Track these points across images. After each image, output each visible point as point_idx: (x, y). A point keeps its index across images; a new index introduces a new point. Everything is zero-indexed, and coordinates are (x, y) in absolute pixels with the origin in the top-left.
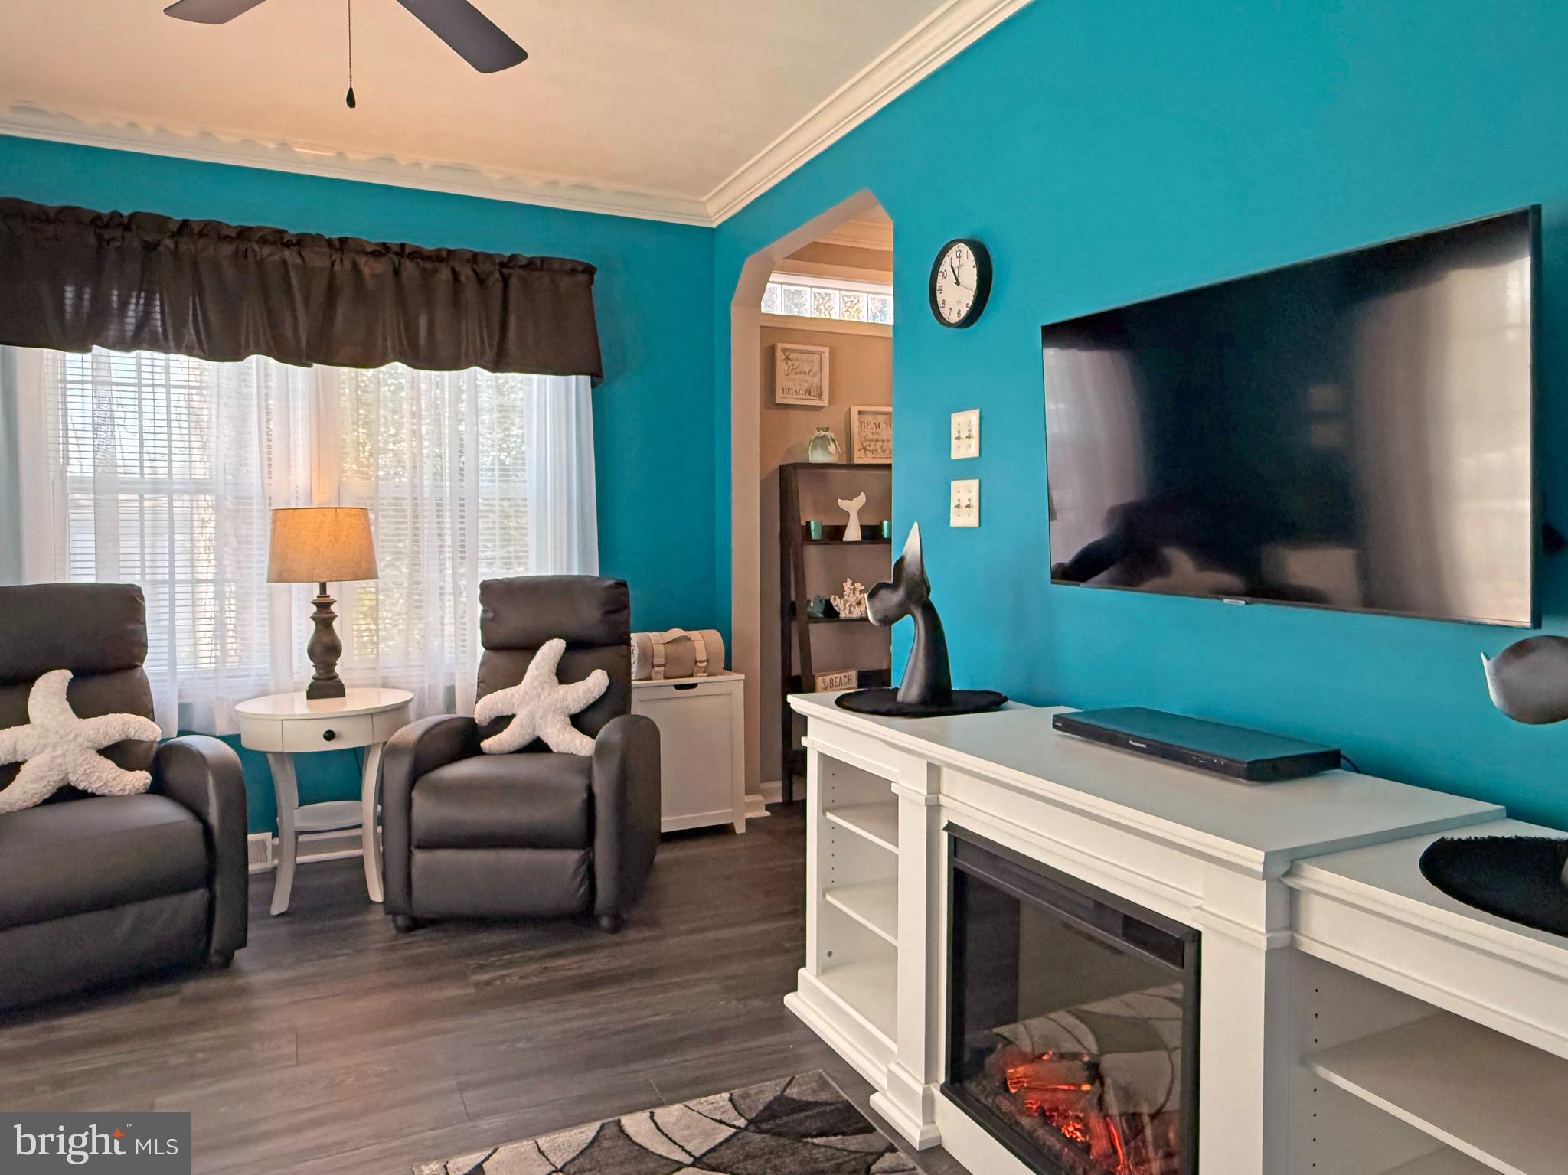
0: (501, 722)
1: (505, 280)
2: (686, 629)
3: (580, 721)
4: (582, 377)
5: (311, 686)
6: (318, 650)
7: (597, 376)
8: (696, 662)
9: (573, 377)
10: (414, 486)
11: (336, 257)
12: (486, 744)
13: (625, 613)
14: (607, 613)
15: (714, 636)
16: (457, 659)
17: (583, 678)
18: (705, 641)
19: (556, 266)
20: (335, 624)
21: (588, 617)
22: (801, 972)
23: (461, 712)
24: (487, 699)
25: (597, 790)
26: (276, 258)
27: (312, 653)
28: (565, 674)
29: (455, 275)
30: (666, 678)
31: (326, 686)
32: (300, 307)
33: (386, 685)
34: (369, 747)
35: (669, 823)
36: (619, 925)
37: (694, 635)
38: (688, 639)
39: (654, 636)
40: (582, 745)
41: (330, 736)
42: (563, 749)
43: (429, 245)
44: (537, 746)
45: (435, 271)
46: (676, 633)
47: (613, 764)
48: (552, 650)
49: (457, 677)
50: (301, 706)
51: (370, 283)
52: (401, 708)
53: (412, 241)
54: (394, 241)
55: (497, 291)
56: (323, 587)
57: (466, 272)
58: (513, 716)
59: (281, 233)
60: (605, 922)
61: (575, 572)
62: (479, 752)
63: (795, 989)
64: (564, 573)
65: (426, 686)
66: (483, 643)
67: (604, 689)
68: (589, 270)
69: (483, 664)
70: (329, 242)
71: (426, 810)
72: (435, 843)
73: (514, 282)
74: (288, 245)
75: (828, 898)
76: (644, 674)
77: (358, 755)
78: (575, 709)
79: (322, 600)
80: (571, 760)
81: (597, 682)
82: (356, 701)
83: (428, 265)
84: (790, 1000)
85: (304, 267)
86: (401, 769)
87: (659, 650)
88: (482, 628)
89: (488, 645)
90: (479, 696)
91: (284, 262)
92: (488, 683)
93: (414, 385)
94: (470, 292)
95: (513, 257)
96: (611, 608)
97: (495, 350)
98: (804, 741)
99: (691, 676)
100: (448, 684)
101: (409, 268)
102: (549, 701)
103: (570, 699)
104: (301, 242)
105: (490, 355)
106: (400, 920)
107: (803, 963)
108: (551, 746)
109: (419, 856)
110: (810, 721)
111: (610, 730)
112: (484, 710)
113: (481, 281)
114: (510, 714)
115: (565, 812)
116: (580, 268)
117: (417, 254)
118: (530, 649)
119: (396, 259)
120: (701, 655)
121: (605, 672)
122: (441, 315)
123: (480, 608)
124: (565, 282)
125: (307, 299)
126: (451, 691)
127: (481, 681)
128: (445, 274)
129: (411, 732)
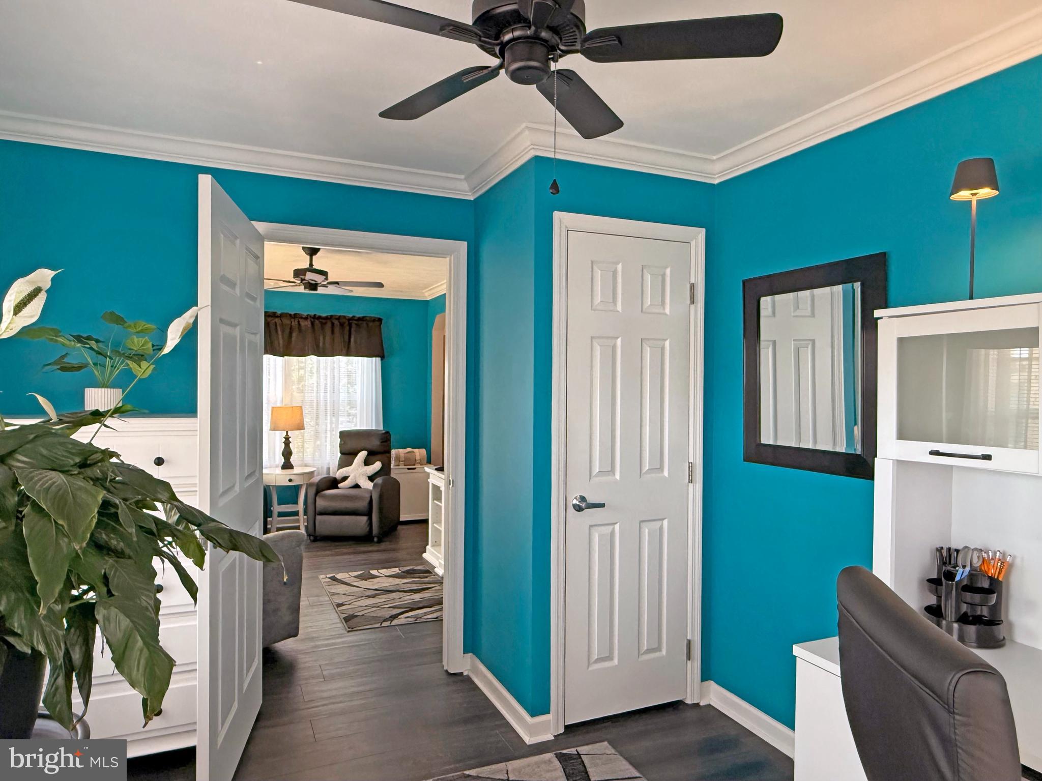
0: (345, 479)
1: (350, 325)
2: (413, 448)
3: (371, 478)
4: (377, 358)
5: (283, 465)
6: (285, 453)
7: (382, 357)
8: (416, 460)
9: (374, 358)
10: (317, 396)
11: (292, 320)
12: (340, 485)
13: (389, 442)
14: (382, 442)
15: (423, 451)
16: (331, 458)
17: (373, 464)
18: (420, 453)
19: (368, 318)
20: (291, 445)
21: (375, 443)
22: (427, 547)
23: (332, 475)
24: (341, 470)
25: (374, 498)
26: (273, 321)
27: (283, 454)
28: (367, 463)
29: (333, 324)
30: (405, 465)
31: (287, 465)
32: (280, 337)
33: (306, 466)
34: (302, 485)
35: (403, 518)
36: (380, 541)
37: (416, 451)
38: (413, 452)
39: (401, 450)
40: (369, 485)
41: (290, 480)
42: (365, 487)
43: (324, 315)
44: (357, 486)
45: (326, 323)
46: (409, 449)
47: (378, 490)
48: (363, 454)
49: (331, 464)
50: (279, 471)
51: (303, 328)
52: (312, 472)
53: (318, 314)
54: (312, 314)
55: (347, 328)
56: (287, 432)
57: (336, 322)
58: (349, 476)
59: (274, 313)
60: (376, 539)
61: (374, 428)
62: (338, 488)
63: (425, 552)
64: (370, 428)
65: (320, 467)
66: (340, 452)
67: (380, 468)
68: (380, 320)
69: (340, 458)
70: (290, 315)
71: (321, 503)
72: (322, 513)
73: (354, 325)
74: (277, 317)
75: (435, 525)
76: (397, 464)
77: (297, 488)
78: (370, 474)
79: (287, 437)
80: (367, 490)
81: (377, 465)
82: (296, 470)
83: (324, 321)
84: (424, 555)
85: (282, 324)
86: (312, 492)
87: (402, 455)
88: (340, 447)
89: (342, 453)
90: (338, 470)
91: (275, 322)
92: (342, 465)
93: (318, 362)
94: (337, 329)
95: (354, 317)
96: (384, 440)
97: (346, 348)
98: (429, 480)
99: (414, 465)
100: (328, 466)
101: (317, 322)
102: (361, 471)
103: (368, 471)
104: (282, 316)
105: (344, 351)
106: (312, 538)
107: (428, 544)
108: (361, 486)
109: (318, 518)
110: (430, 474)
111: (379, 480)
112: (339, 474)
113: (342, 325)
114: (348, 475)
115: (362, 505)
116: (377, 319)
117: (320, 317)
118: (355, 454)
119: (312, 320)
120: (418, 458)
121: (380, 462)
122: (328, 338)
123: (339, 440)
124: (371, 324)
125: (283, 335)
126: (329, 469)
127: (339, 465)
128: (329, 324)
129: (316, 479)
